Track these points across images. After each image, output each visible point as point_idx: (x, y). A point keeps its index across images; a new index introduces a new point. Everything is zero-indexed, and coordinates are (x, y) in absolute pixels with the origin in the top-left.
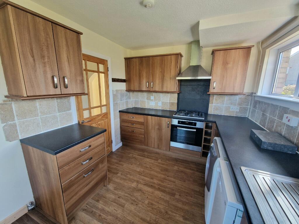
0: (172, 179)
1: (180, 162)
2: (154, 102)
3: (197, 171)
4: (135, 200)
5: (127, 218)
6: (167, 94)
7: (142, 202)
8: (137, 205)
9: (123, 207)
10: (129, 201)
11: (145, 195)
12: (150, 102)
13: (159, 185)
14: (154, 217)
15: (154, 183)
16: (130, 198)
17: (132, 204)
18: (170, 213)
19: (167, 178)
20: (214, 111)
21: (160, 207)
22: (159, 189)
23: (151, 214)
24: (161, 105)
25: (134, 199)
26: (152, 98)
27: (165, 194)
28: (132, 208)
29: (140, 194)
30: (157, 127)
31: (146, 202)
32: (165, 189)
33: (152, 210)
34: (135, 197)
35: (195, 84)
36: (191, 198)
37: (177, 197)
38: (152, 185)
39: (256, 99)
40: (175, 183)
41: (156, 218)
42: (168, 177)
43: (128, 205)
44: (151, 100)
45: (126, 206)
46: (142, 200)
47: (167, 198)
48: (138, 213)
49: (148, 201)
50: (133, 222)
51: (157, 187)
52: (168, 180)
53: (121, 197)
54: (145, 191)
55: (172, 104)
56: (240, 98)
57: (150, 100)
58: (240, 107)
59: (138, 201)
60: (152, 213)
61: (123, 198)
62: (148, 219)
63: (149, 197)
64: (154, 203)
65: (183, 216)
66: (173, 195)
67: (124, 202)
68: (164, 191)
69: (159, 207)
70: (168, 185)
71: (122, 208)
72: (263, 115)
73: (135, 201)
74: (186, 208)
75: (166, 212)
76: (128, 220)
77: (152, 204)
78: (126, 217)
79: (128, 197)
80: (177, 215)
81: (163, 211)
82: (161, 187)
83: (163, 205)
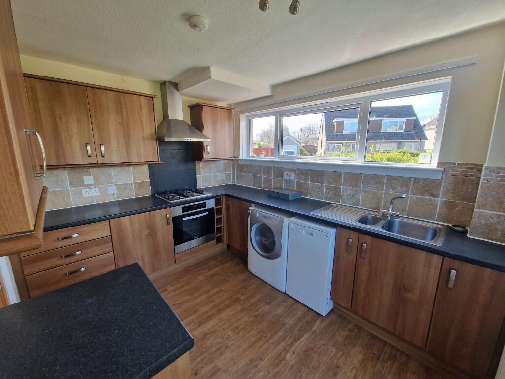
0: (215, 290)
1: (195, 269)
2: (97, 189)
3: (223, 264)
4: (217, 347)
5: (239, 367)
6: (126, 168)
7: (226, 339)
8: (227, 348)
9: (219, 369)
10: (214, 358)
11: (218, 330)
12: (84, 191)
13: (213, 307)
14: (254, 332)
15: (206, 312)
16: (210, 354)
17: (221, 353)
18: (257, 313)
19: (210, 294)
20: (203, 183)
21: (245, 320)
22: (220, 311)
23: (249, 334)
24: (116, 192)
25: (214, 349)
26: (88, 179)
27: (232, 307)
28: (228, 355)
29: (212, 338)
30: (145, 233)
31: (230, 333)
32: (224, 305)
33: (244, 331)
34: (213, 347)
35: (174, 148)
36: (251, 288)
37: (242, 297)
38: (208, 317)
39: (240, 163)
40: (222, 290)
41: (256, 330)
42: (208, 292)
43: (220, 362)
44: (86, 185)
45: (219, 365)
46: (223, 338)
47: (237, 307)
48: (241, 349)
49: (228, 331)
50: (250, 361)
51: (215, 311)
52: (215, 295)
53: (197, 370)
54: (212, 328)
55: (140, 185)
56: (224, 164)
57: (83, 184)
58: (225, 174)
59: (221, 345)
60: (249, 332)
61: (202, 367)
62: (254, 339)
63: (224, 328)
64: (237, 325)
65: (266, 304)
66: (237, 300)
67: (210, 367)
68: (227, 307)
69: (245, 322)
70: (222, 298)
71: (220, 372)
72: (256, 177)
73: (220, 348)
74: (258, 297)
75: (255, 317)
76: (243, 366)
77: (237, 327)
78: (236, 369)
79: (205, 357)
80: (263, 308)
81: (252, 319)
82: (218, 307)
83: (245, 316)
